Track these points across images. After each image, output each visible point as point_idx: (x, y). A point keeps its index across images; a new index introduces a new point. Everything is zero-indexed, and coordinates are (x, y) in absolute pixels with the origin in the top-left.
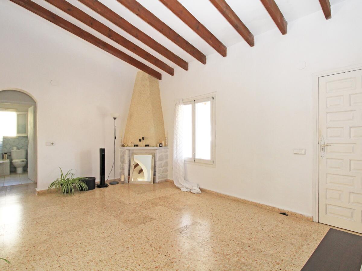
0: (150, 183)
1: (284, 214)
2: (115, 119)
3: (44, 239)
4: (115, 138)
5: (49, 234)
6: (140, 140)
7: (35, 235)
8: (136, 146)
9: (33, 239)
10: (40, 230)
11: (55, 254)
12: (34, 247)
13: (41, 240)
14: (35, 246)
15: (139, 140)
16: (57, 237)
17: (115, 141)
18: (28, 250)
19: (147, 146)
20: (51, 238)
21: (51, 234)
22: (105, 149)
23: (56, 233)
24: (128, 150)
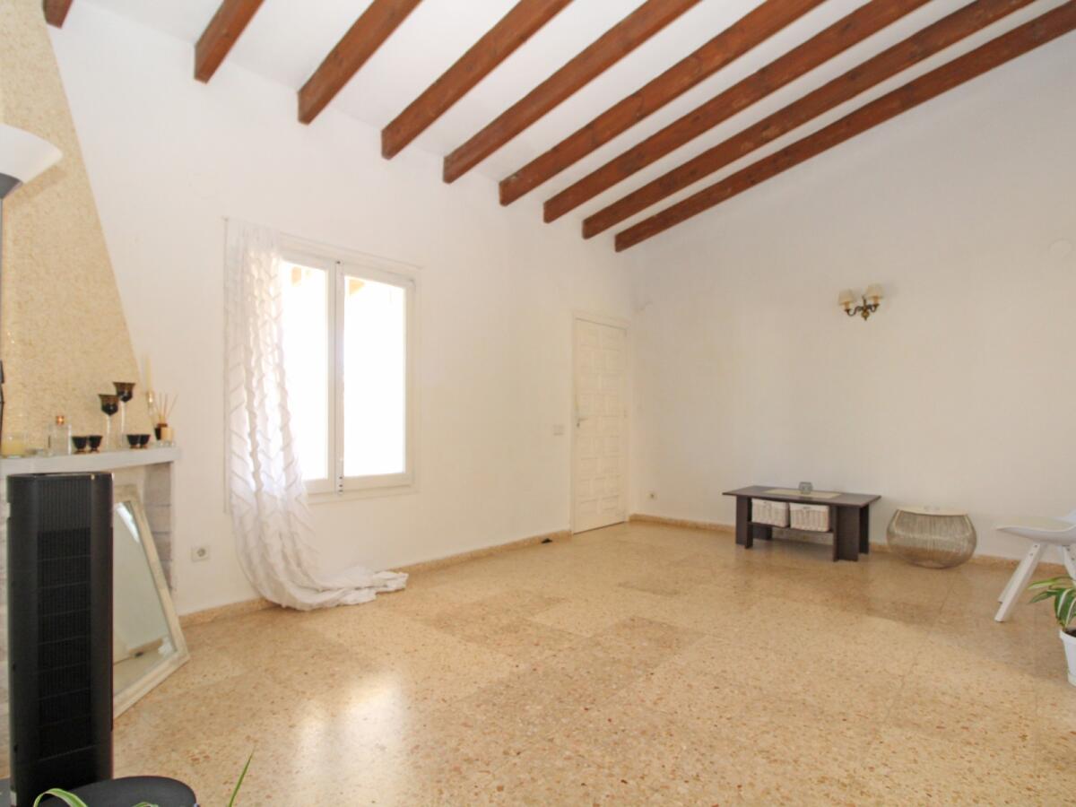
1: (547, 541)
3: (897, 731)
5: (869, 738)
7: (915, 761)
9: (929, 754)
10: (884, 771)
11: (904, 684)
12: (943, 725)
13: (909, 735)
14: (938, 727)
16: (861, 714)
18: (964, 728)
20: (878, 723)
21: (865, 735)
23: (848, 729)
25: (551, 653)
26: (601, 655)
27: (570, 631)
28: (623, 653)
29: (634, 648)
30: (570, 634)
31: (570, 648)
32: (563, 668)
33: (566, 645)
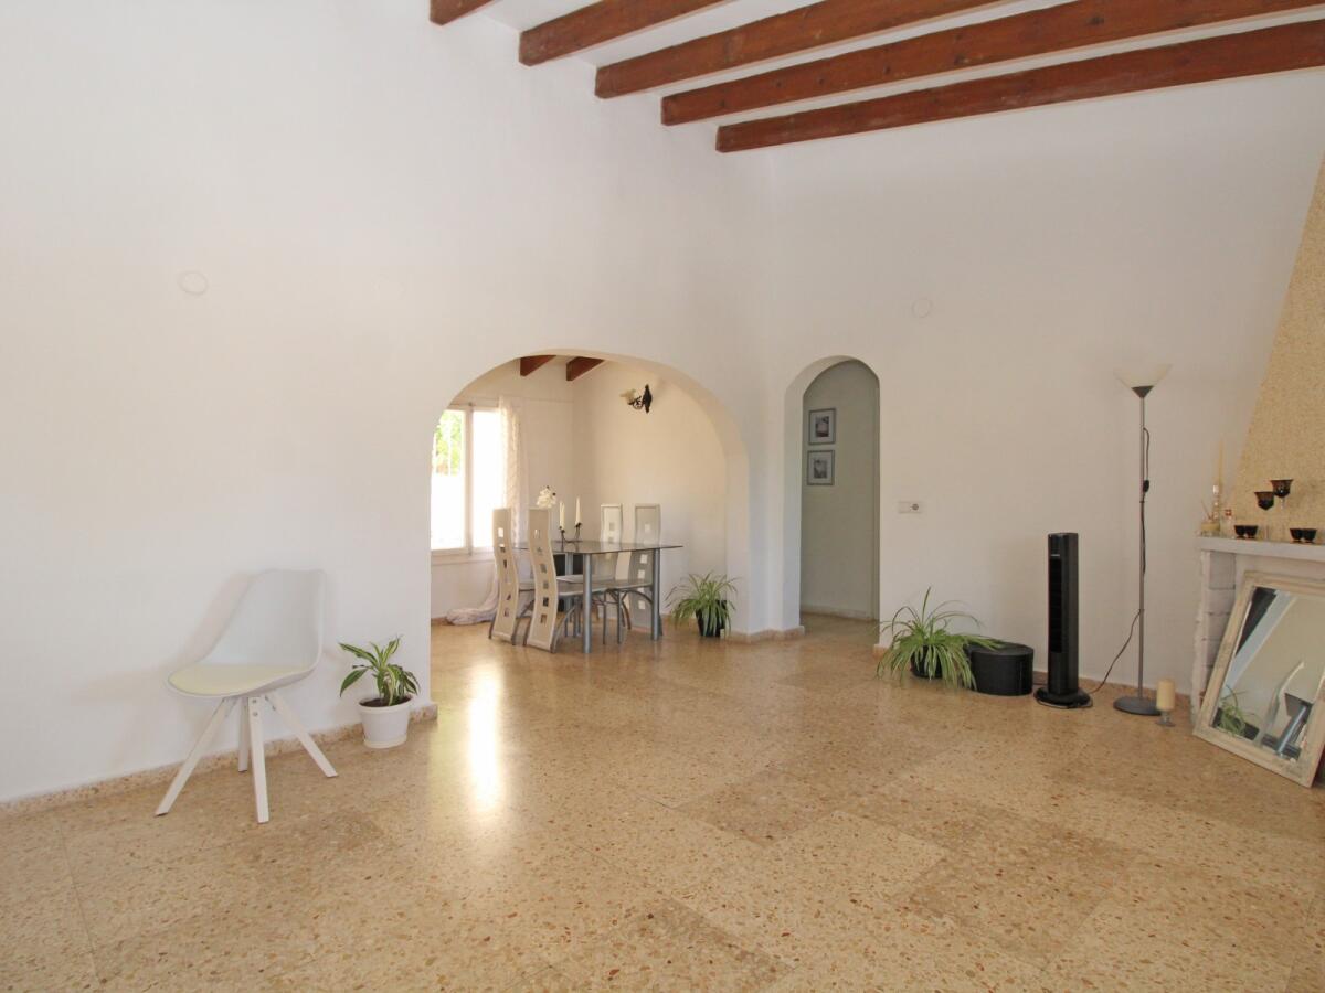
0: (1289, 776)
2: (1142, 391)
4: (1146, 486)
6: (1265, 502)
8: (1246, 532)
15: (1255, 500)
17: (1142, 502)
19: (1303, 535)
22: (1074, 537)
24: (1209, 554)
25: (881, 790)
26: (820, 787)
27: (866, 820)
28: (794, 788)
29: (779, 793)
30: (866, 817)
31: (859, 796)
32: (860, 773)
33: (865, 799)
